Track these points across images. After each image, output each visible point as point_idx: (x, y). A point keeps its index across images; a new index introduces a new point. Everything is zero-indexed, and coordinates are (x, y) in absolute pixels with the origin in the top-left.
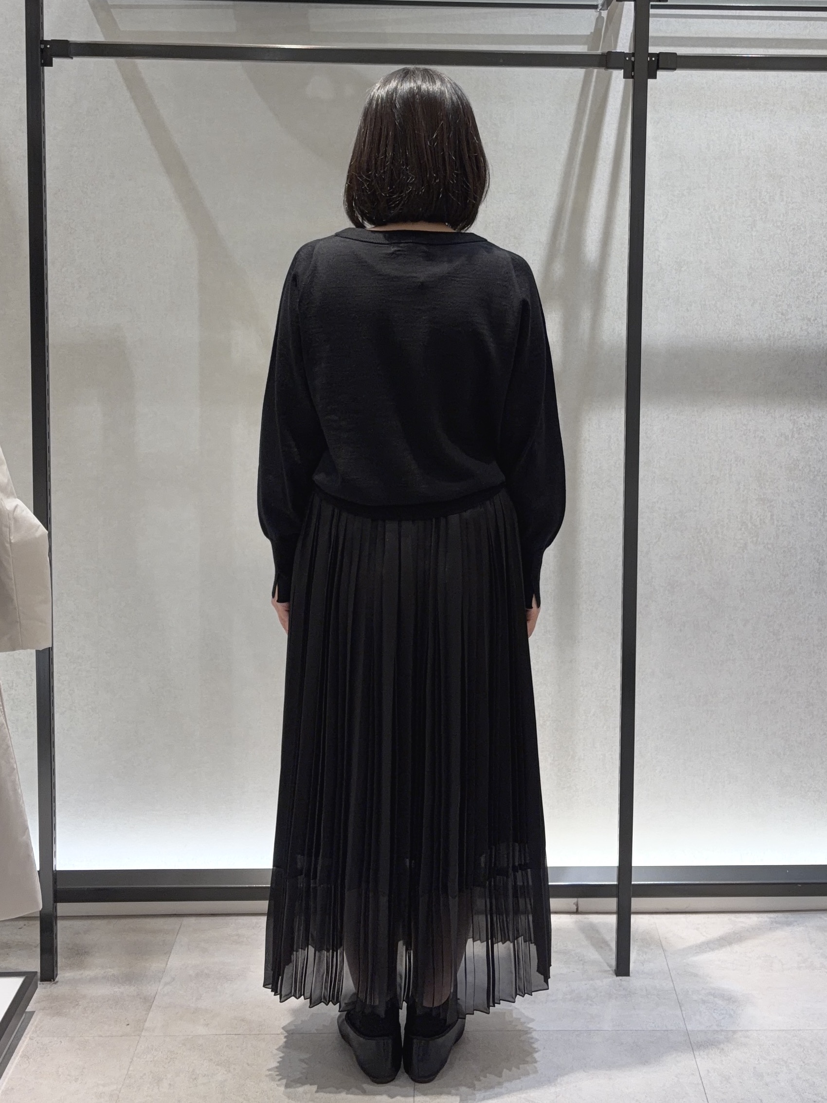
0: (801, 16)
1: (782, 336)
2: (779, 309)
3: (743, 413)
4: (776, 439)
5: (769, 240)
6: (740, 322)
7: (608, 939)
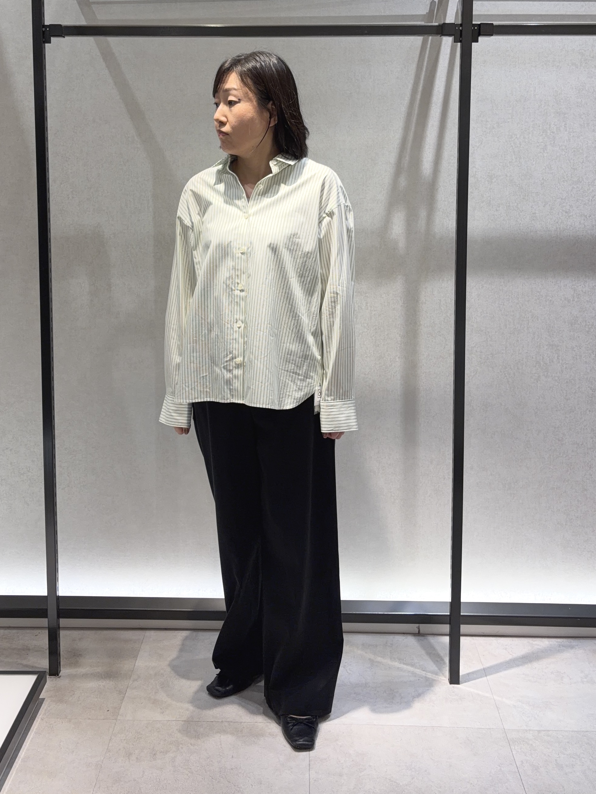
1: (566, 228)
2: (564, 208)
3: (537, 283)
4: (561, 302)
5: (556, 159)
6: (535, 219)
7: (442, 655)
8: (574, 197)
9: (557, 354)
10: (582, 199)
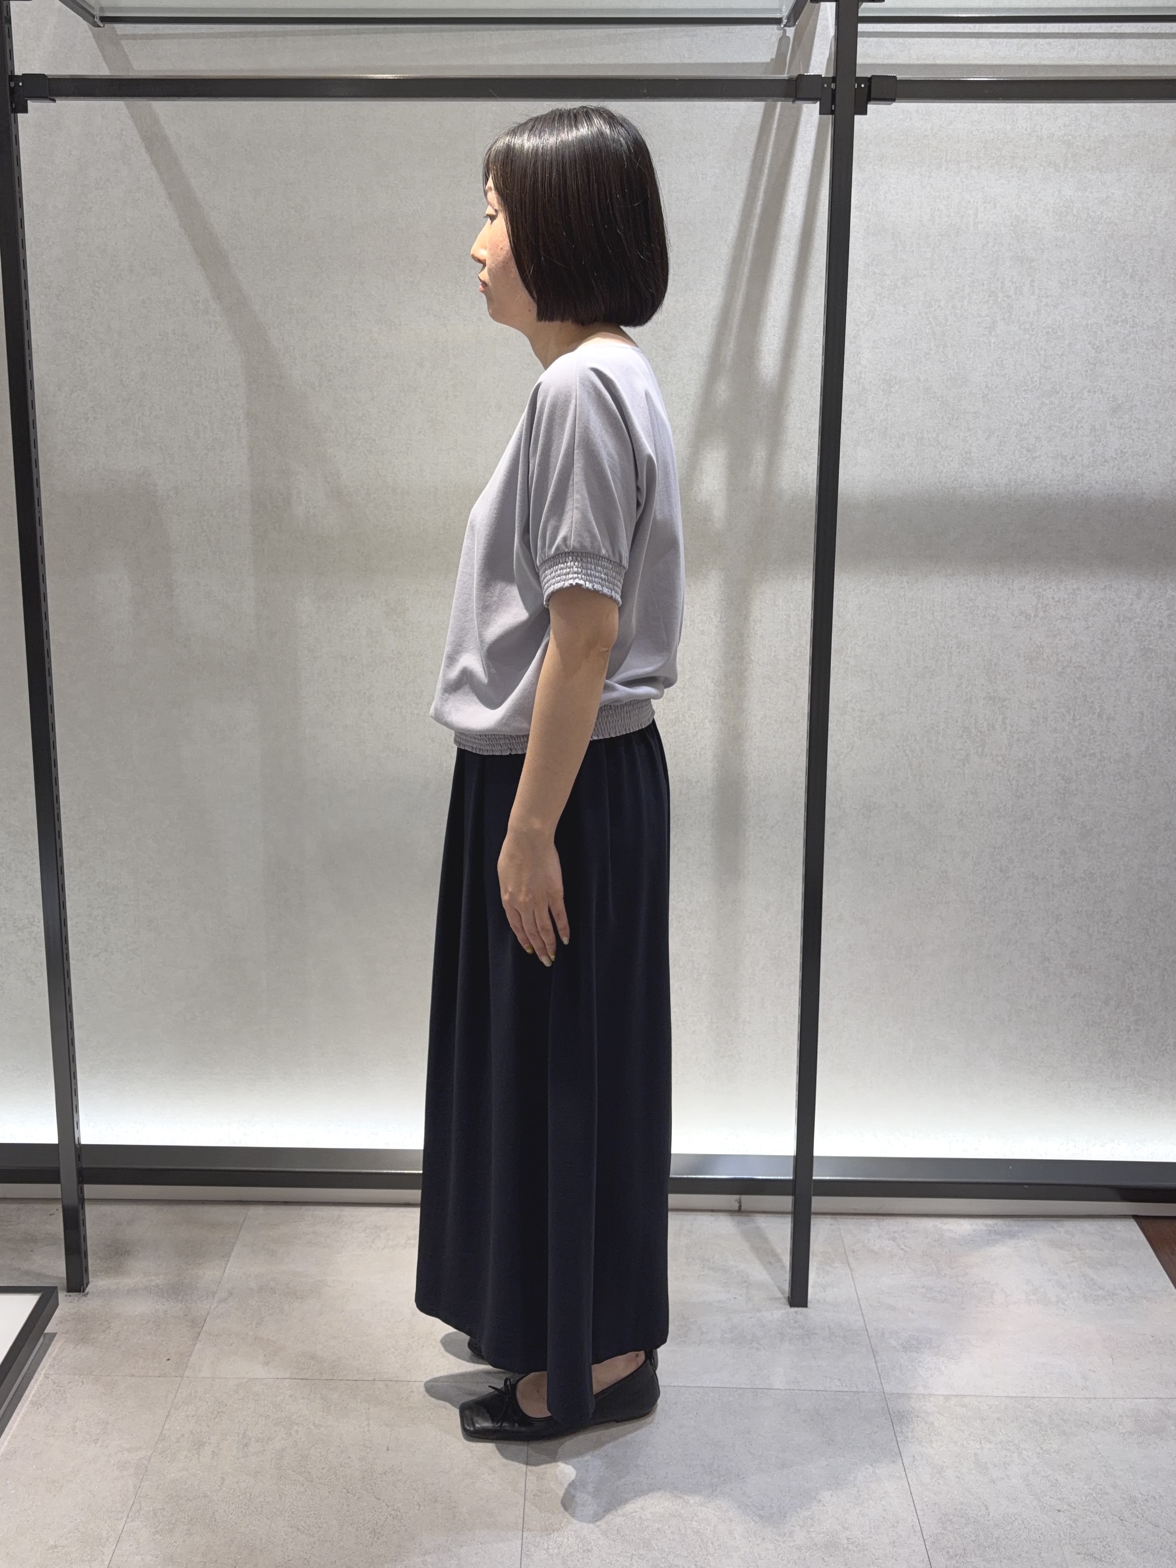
1: (1026, 479)
2: (1024, 443)
4: (1013, 618)
7: (778, 1251)
8: (1045, 422)
9: (1003, 714)
10: (1059, 425)
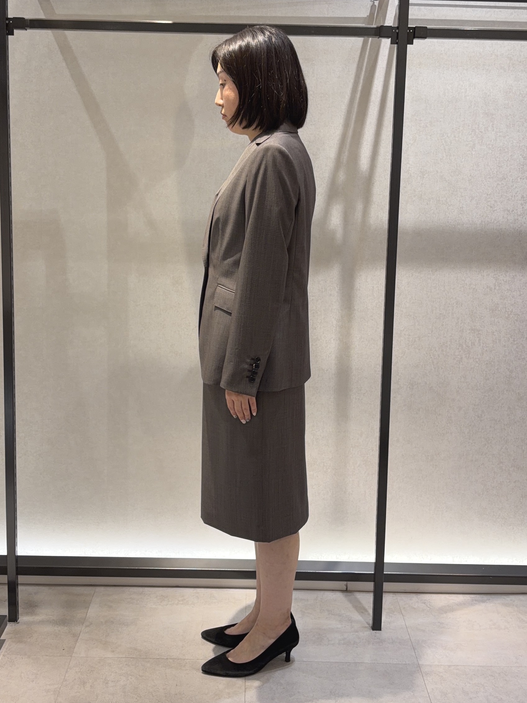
0: (508, 6)
1: (490, 221)
2: (489, 203)
3: (462, 273)
4: (484, 290)
5: (484, 157)
6: (462, 212)
7: (367, 607)
8: (499, 193)
9: (479, 338)
